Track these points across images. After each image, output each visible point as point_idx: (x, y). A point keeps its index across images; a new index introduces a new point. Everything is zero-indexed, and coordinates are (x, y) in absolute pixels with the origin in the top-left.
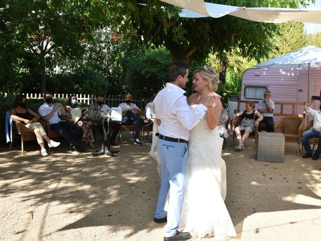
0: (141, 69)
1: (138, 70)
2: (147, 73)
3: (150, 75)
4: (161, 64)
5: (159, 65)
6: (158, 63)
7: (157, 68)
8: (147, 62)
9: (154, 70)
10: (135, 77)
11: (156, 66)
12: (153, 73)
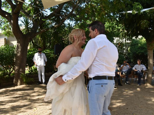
0: (136, 51)
1: (135, 52)
2: (139, 53)
3: (141, 54)
4: (146, 48)
5: (145, 49)
6: (144, 48)
7: (144, 50)
8: (139, 48)
9: (143, 51)
10: (134, 55)
11: (143, 50)
12: (142, 53)
